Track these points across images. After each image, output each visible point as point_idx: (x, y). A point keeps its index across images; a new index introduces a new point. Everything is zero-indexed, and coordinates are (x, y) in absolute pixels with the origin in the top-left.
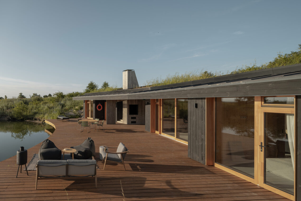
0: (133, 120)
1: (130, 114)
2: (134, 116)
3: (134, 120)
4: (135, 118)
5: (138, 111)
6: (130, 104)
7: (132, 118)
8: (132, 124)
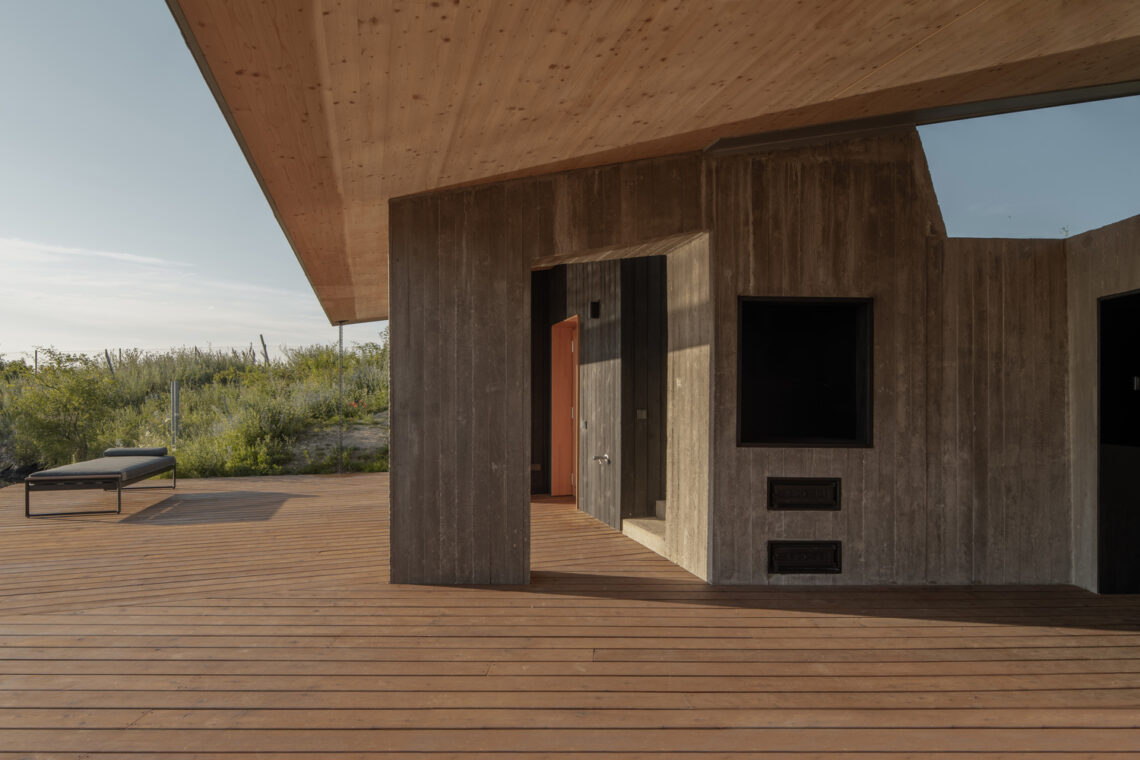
0: (790, 525)
1: (750, 435)
2: (815, 462)
3: (819, 526)
4: (823, 494)
5: (879, 390)
6: (752, 289)
7: (782, 494)
8: (783, 580)
